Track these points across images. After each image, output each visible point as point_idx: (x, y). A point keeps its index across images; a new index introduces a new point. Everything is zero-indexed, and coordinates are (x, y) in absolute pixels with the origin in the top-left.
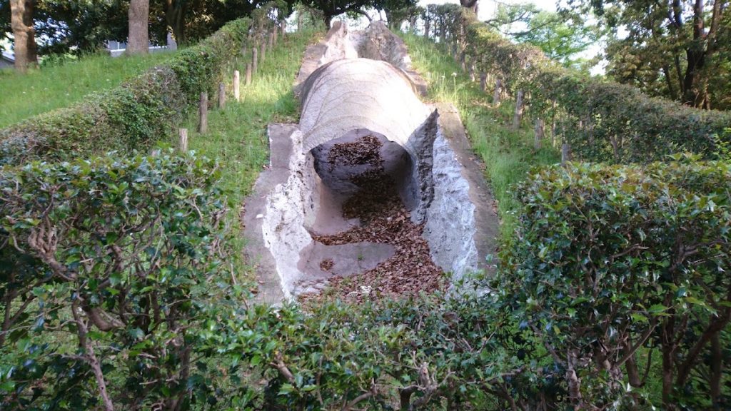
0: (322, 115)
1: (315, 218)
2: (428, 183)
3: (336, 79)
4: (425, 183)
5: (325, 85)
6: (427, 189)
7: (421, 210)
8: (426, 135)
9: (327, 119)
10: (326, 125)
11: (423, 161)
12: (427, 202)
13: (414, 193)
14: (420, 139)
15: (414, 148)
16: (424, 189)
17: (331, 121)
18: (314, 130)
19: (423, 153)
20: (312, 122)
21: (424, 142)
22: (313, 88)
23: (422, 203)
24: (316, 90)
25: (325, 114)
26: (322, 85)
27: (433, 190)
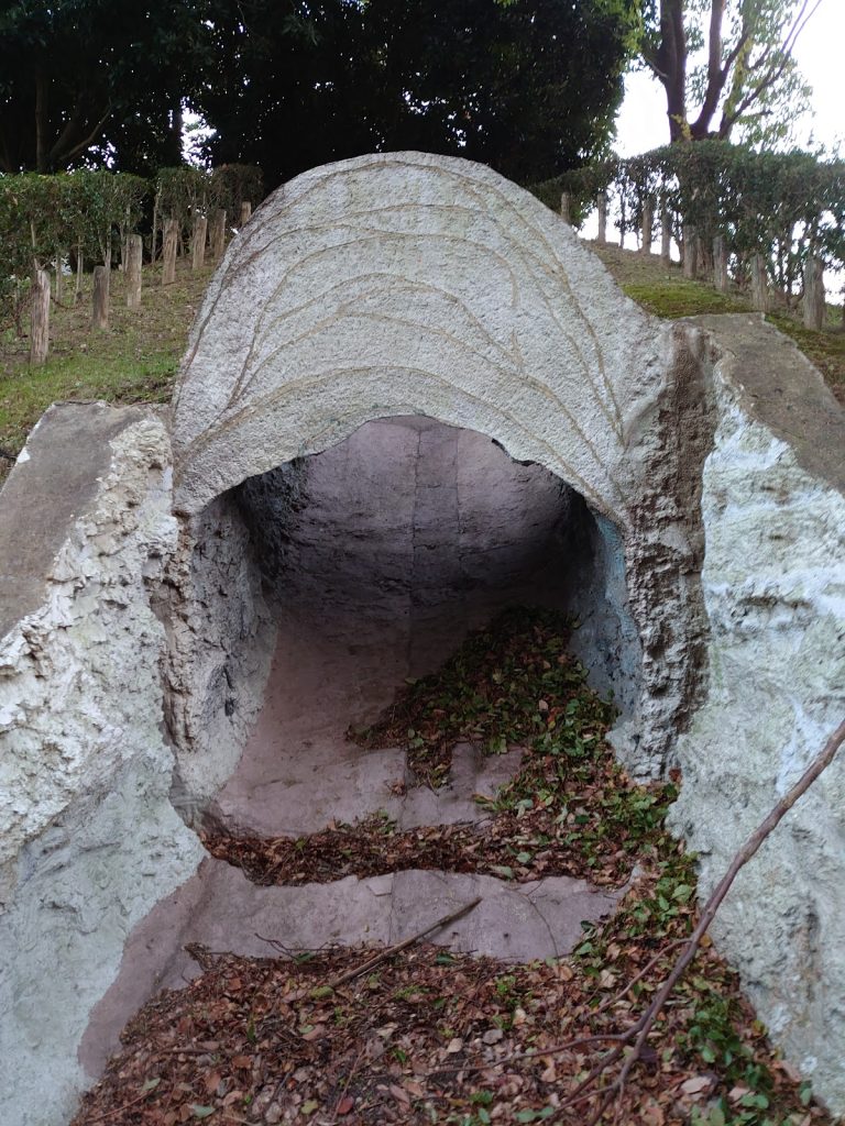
0: (255, 365)
1: (237, 751)
2: (676, 627)
3: (311, 229)
4: (664, 628)
5: (268, 257)
6: (672, 653)
7: (647, 737)
8: (662, 435)
9: (273, 382)
10: (273, 404)
11: (652, 538)
12: (671, 702)
13: (609, 658)
14: (640, 453)
15: (617, 487)
16: (657, 649)
17: (289, 389)
18: (227, 423)
19: (652, 508)
20: (217, 394)
21: (656, 464)
22: (226, 264)
23: (651, 706)
24: (234, 273)
25: (270, 360)
26: (256, 255)
27: (697, 656)
